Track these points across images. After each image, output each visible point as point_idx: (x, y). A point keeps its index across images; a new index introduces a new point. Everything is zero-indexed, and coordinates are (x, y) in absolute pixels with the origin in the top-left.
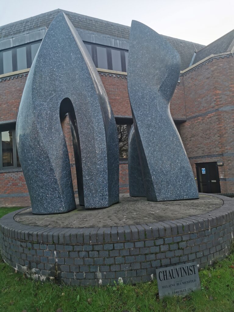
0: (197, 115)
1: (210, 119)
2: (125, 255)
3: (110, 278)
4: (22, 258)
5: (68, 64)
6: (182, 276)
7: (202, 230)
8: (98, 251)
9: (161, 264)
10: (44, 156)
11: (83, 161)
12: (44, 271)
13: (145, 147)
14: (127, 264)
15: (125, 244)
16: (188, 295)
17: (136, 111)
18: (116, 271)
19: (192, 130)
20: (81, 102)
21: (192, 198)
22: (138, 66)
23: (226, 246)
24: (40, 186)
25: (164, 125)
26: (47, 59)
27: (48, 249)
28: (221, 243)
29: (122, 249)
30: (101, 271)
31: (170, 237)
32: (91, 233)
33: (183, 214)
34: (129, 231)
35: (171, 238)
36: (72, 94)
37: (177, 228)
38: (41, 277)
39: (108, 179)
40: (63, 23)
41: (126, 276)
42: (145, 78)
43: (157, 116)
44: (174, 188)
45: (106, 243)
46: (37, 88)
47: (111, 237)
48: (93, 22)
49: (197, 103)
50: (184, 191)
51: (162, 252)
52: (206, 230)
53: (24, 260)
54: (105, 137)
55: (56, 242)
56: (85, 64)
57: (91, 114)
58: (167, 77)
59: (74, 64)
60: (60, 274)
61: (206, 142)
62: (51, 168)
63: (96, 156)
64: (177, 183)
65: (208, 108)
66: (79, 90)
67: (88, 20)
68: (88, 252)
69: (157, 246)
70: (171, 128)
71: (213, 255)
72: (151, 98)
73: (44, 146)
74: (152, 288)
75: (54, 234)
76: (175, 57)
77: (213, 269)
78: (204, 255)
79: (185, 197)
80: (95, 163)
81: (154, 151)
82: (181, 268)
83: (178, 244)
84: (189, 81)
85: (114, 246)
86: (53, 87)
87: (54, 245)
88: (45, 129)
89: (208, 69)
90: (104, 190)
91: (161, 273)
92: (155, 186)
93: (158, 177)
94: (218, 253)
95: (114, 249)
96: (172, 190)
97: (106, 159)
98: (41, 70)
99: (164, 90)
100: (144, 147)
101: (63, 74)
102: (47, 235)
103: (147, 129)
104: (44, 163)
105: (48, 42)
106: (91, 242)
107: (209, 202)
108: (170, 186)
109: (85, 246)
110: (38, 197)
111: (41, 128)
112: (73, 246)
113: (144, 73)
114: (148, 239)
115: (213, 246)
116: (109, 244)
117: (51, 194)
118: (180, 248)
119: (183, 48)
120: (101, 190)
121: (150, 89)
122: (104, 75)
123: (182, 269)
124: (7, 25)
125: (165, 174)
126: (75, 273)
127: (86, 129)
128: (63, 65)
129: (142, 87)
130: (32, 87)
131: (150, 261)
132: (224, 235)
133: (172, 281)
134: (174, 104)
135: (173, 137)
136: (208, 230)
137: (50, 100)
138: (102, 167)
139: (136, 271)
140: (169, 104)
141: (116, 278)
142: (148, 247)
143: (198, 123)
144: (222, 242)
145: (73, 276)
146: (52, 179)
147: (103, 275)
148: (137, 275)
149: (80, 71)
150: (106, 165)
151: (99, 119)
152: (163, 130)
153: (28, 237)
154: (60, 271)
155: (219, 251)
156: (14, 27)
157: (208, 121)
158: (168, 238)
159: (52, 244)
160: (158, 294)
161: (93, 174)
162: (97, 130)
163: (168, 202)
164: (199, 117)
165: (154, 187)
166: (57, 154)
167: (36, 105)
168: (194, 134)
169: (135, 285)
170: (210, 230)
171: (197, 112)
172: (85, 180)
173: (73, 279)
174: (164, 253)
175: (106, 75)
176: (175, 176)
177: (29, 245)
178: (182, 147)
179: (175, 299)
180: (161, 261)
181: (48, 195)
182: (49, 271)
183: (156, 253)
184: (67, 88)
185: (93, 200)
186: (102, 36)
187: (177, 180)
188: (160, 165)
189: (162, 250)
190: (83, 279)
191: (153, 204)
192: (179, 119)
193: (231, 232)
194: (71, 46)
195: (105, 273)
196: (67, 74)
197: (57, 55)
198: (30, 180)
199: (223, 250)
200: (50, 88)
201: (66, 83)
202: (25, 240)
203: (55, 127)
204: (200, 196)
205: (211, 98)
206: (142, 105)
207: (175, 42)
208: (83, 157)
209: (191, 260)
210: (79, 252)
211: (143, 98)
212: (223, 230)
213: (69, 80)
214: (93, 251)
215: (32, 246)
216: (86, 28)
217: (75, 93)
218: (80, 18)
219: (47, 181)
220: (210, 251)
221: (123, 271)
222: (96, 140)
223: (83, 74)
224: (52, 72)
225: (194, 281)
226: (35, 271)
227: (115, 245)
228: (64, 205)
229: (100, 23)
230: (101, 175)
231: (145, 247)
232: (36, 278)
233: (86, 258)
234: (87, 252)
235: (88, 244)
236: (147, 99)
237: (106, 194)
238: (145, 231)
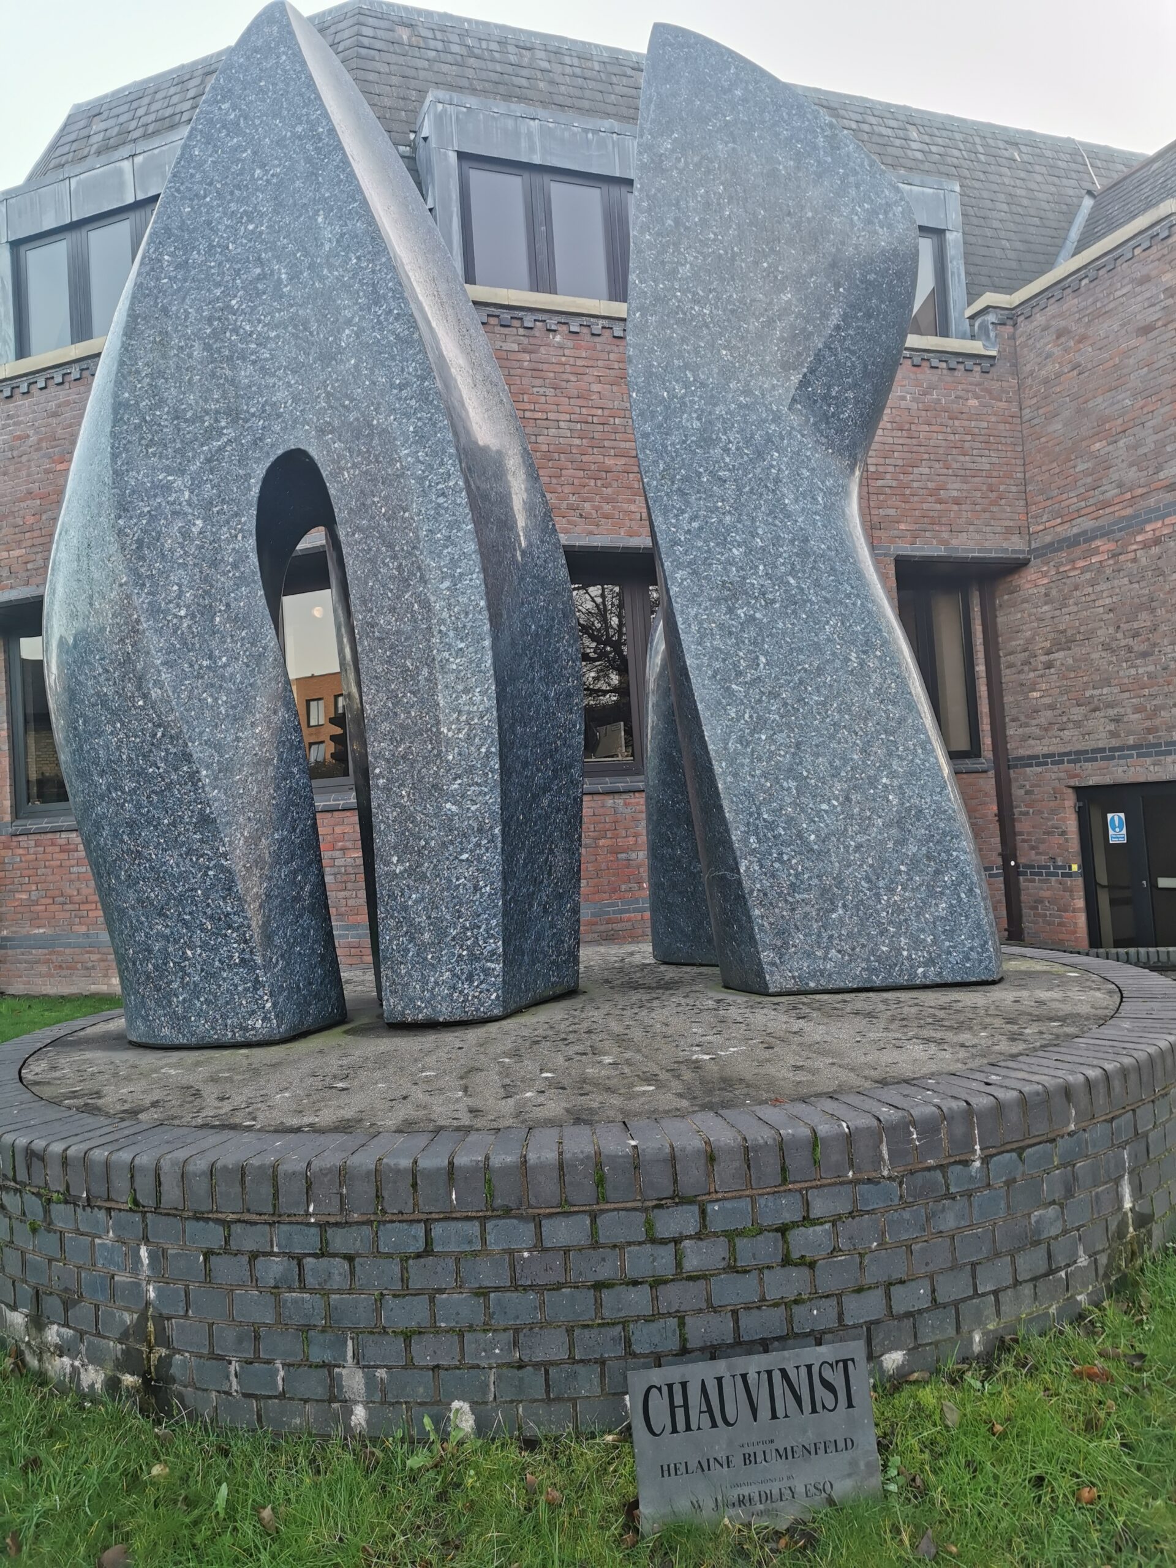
0: (1085, 532)
1: (1155, 550)
2: (487, 1283)
3: (406, 1403)
4: (7, 1270)
5: (301, 273)
6: (774, 1416)
7: (931, 1162)
8: (350, 1258)
9: (684, 1340)
10: (167, 750)
11: (378, 776)
12: (96, 1340)
13: (708, 708)
14: (495, 1331)
15: (489, 1225)
16: (808, 1517)
17: (665, 511)
18: (437, 1367)
19: (1058, 613)
20: (366, 473)
21: (959, 979)
22: (685, 271)
23: (1081, 1252)
24: (152, 904)
25: (817, 584)
26: (194, 248)
27: (111, 1234)
28: (1045, 1236)
29: (475, 1254)
30: (362, 1363)
31: (740, 1197)
32: (316, 1164)
33: (852, 1070)
34: (509, 1159)
35: (745, 1204)
36: (321, 432)
37: (781, 1149)
38: (82, 1370)
39: (507, 875)
40: (284, 58)
41: (491, 1399)
42: (721, 334)
43: (778, 538)
44: (862, 923)
45: (388, 1217)
46: (137, 404)
47: (414, 1185)
48: (540, 54)
49: (1089, 465)
50: (916, 943)
51: (690, 1278)
52: (955, 1163)
53: (14, 1282)
54: (490, 653)
55: (145, 1200)
56: (392, 267)
57: (416, 531)
58: (837, 328)
59: (331, 267)
60: (165, 1363)
61: (1133, 671)
62: (201, 812)
63: (439, 755)
64: (878, 896)
65: (1144, 490)
66: (356, 407)
67: (511, 49)
68: (299, 1260)
69: (664, 1242)
70: (854, 604)
71: (997, 1301)
72: (748, 441)
73: (169, 702)
74: (615, 1471)
75: (137, 1161)
76: (886, 213)
77: (982, 1382)
78: (940, 1300)
79: (920, 970)
80: (435, 786)
81: (759, 724)
82: (769, 1373)
83: (783, 1235)
84: (1047, 348)
85: (428, 1232)
86: (224, 396)
87: (137, 1218)
88: (176, 616)
89: (1146, 280)
90: (480, 927)
91: (654, 1391)
92: (757, 912)
93: (777, 865)
94: (1027, 1290)
95: (428, 1251)
96: (850, 935)
97: (492, 771)
98: (165, 310)
99: (826, 397)
100: (700, 707)
101: (276, 327)
102: (107, 1164)
103: (724, 608)
104: (169, 786)
105: (206, 162)
106: (311, 1209)
107: (1041, 1003)
108: (841, 911)
109: (284, 1228)
110: (144, 958)
111: (154, 611)
112: (226, 1224)
113: (717, 308)
114: (612, 1206)
115: (997, 1255)
116: (405, 1226)
117: (204, 946)
118: (795, 1255)
119: (1023, 174)
120: (464, 928)
121: (747, 392)
122: (585, 330)
123: (777, 1376)
124: (115, 93)
125: (812, 850)
126: (234, 1366)
127: (393, 610)
128: (279, 279)
129: (703, 385)
130: (116, 396)
131: (624, 1324)
132: (1069, 1193)
133: (718, 1442)
134: (962, 472)
135: (865, 652)
136: (966, 1163)
137: (209, 461)
138: (473, 808)
139: (547, 1372)
140: (857, 473)
141: (438, 1403)
142: (615, 1246)
143: (1088, 576)
144: (1054, 1231)
145: (228, 1377)
146: (209, 868)
147: (370, 1381)
148: (548, 1392)
149: (361, 309)
150: (493, 799)
151: (460, 560)
152: (810, 614)
153: (29, 1168)
154: (168, 1348)
155: (1034, 1279)
156: (146, 100)
157: (1144, 561)
158: (728, 1205)
159: (131, 1210)
160: (635, 1505)
161: (424, 847)
162: (445, 615)
163: (826, 997)
164: (1095, 538)
165: (749, 917)
166: (238, 739)
167: (133, 492)
168: (1069, 633)
169: (530, 1444)
170: (978, 1164)
171: (1083, 512)
172: (387, 874)
173: (228, 1393)
174: (702, 1283)
175: (596, 329)
176: (870, 861)
177: (35, 1206)
178: (911, 707)
179: (723, 1538)
180: (682, 1324)
181: (189, 953)
182: (119, 1346)
183: (657, 1283)
184: (296, 399)
185: (424, 981)
186: (578, 124)
187: (881, 884)
188: (788, 800)
189: (692, 1263)
190: (276, 1397)
191: (737, 1005)
192: (990, 551)
193: (1122, 1176)
194: (317, 175)
195: (381, 1373)
196: (295, 327)
197: (251, 227)
198: (109, 874)
199: (1063, 1274)
200: (206, 400)
201: (294, 372)
202: (15, 1180)
203: (228, 605)
204: (1013, 965)
205: (1161, 435)
206: (700, 483)
207: (977, 140)
208: (376, 758)
209: (855, 1326)
210: (254, 1256)
211: (707, 441)
212: (1064, 1165)
213: (307, 355)
214: (322, 1254)
215: (47, 1211)
216: (502, 89)
217: (336, 423)
218: (469, 42)
219: (183, 877)
220: (974, 1277)
221: (478, 1367)
222: (442, 667)
223: (379, 322)
224: (219, 319)
225: (841, 1445)
226: (58, 1340)
227: (437, 1230)
228: (268, 1005)
229: (576, 62)
230: (463, 851)
231: (595, 1245)
232: (65, 1375)
233: (291, 1290)
234: (295, 1262)
235: (300, 1219)
236: (726, 450)
237: (493, 953)
238: (598, 1161)
